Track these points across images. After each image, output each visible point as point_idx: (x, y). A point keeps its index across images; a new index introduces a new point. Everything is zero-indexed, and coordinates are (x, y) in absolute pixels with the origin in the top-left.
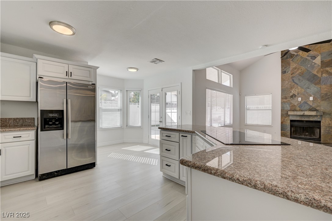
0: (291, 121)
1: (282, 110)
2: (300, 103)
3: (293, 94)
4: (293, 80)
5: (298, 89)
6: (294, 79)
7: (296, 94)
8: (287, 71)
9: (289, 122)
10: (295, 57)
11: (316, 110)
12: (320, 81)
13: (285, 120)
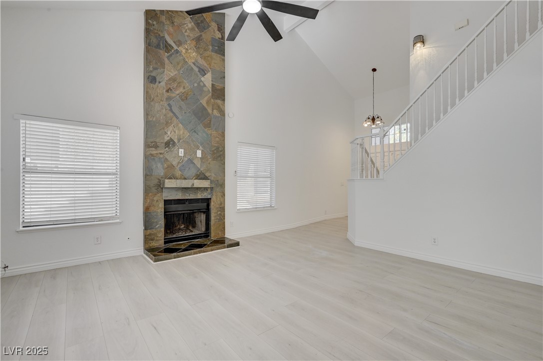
0: (167, 202)
1: (147, 175)
2: (183, 161)
3: (168, 138)
4: (169, 105)
5: (179, 130)
6: (171, 102)
7: (176, 141)
8: (157, 80)
9: (162, 205)
10: (173, 54)
11: (205, 178)
12: (210, 121)
13: (153, 200)
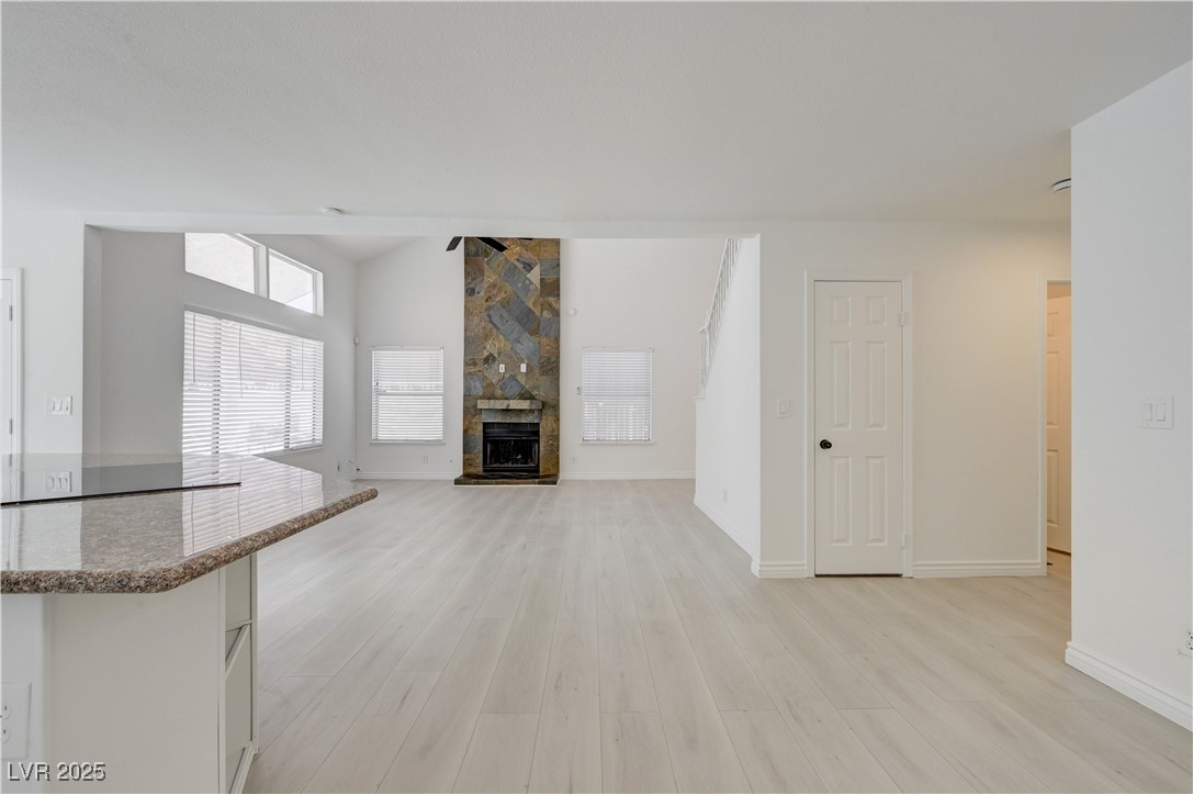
0: (485, 424)
1: (465, 396)
2: (503, 378)
3: (488, 353)
4: (489, 316)
5: (499, 342)
6: (491, 312)
7: (496, 355)
8: (476, 291)
9: (481, 428)
10: (493, 257)
11: (532, 398)
12: (539, 326)
13: (471, 422)
